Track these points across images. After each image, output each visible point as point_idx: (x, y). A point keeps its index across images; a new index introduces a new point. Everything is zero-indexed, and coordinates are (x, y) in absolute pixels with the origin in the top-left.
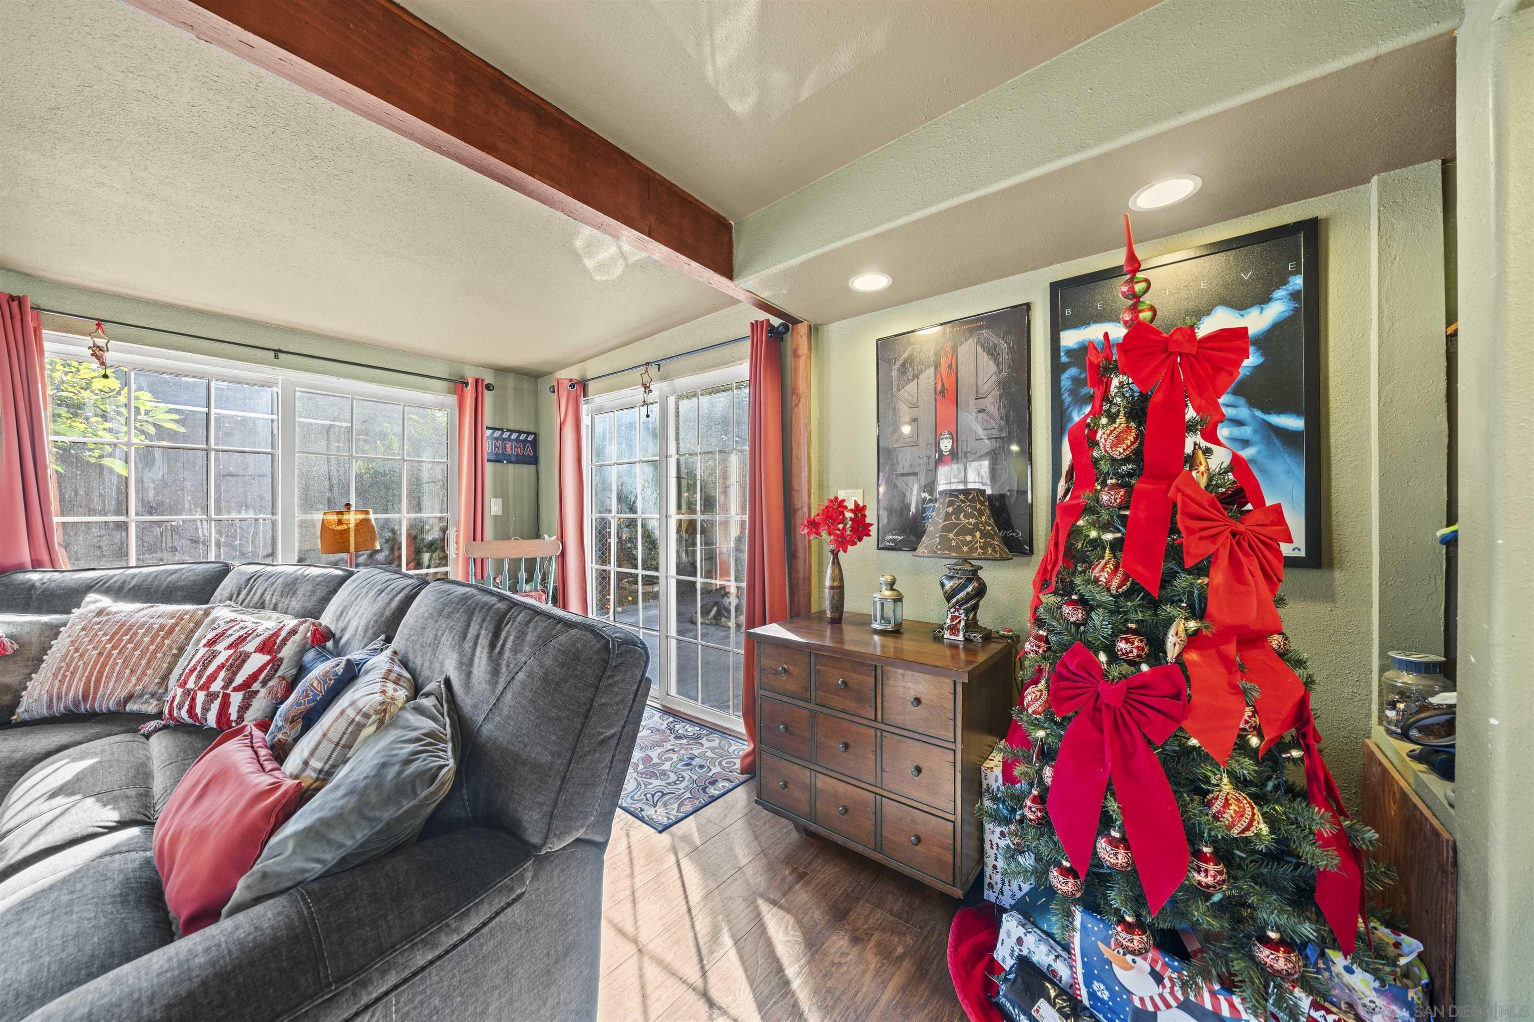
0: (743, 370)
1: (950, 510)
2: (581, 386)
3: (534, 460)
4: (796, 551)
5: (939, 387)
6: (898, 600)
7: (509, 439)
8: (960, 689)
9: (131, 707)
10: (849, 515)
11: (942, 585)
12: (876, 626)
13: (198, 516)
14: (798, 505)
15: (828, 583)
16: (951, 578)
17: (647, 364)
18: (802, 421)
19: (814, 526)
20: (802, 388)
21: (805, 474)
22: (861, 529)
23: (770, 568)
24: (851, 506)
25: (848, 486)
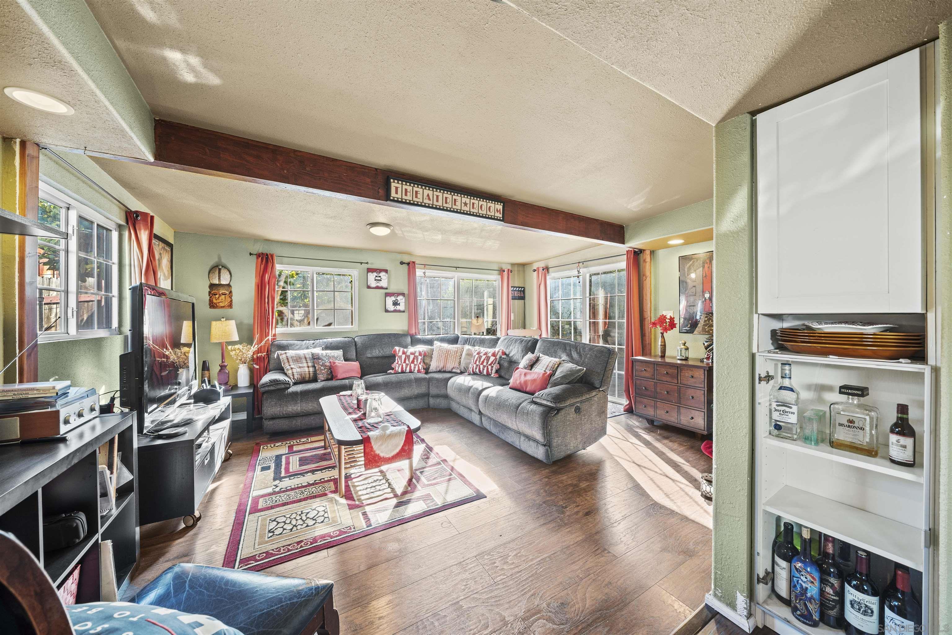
0: (623, 265)
1: (706, 319)
2: (547, 269)
3: (523, 298)
4: (645, 334)
5: (704, 275)
6: (687, 349)
7: (516, 290)
8: (706, 372)
9: (454, 370)
10: (667, 320)
11: (704, 344)
12: (679, 358)
13: (438, 320)
14: (646, 316)
15: (660, 344)
16: (707, 342)
17: (579, 262)
18: (648, 286)
19: (654, 324)
20: (648, 273)
21: (649, 305)
22: (672, 325)
23: (635, 339)
24: (668, 317)
25: (668, 310)
